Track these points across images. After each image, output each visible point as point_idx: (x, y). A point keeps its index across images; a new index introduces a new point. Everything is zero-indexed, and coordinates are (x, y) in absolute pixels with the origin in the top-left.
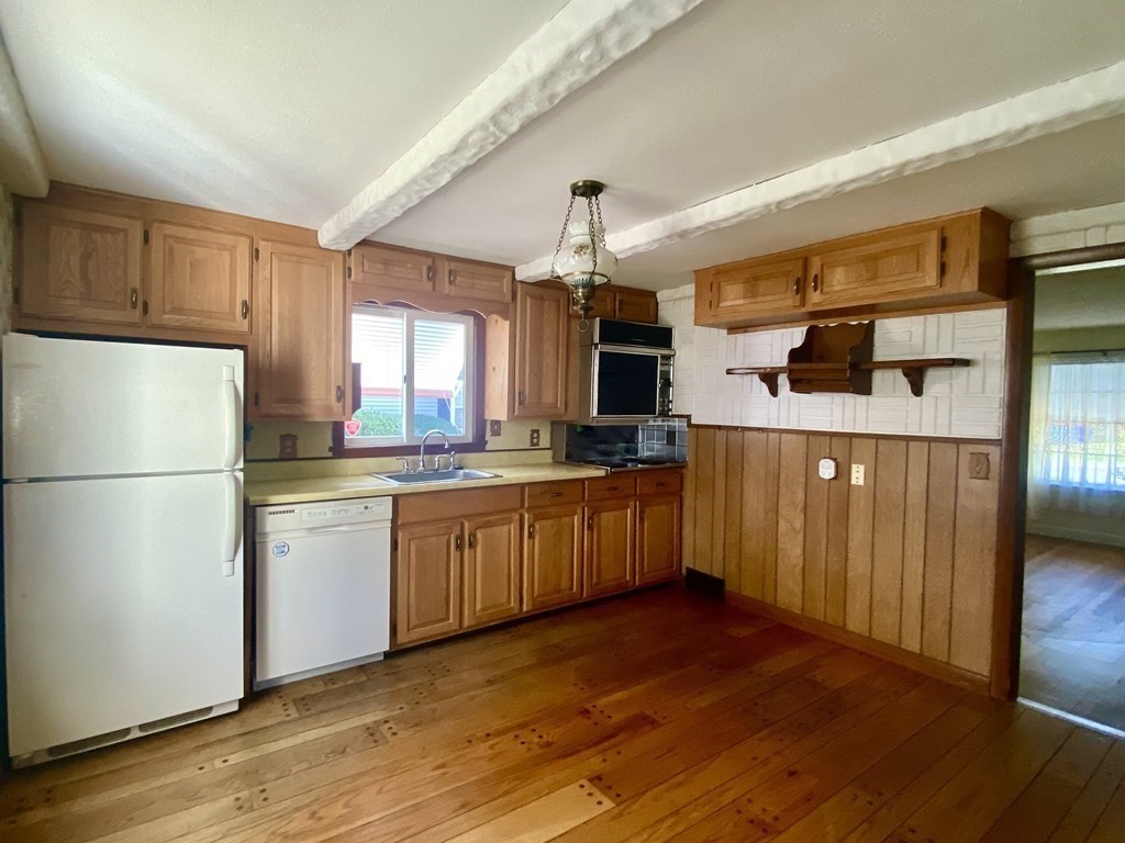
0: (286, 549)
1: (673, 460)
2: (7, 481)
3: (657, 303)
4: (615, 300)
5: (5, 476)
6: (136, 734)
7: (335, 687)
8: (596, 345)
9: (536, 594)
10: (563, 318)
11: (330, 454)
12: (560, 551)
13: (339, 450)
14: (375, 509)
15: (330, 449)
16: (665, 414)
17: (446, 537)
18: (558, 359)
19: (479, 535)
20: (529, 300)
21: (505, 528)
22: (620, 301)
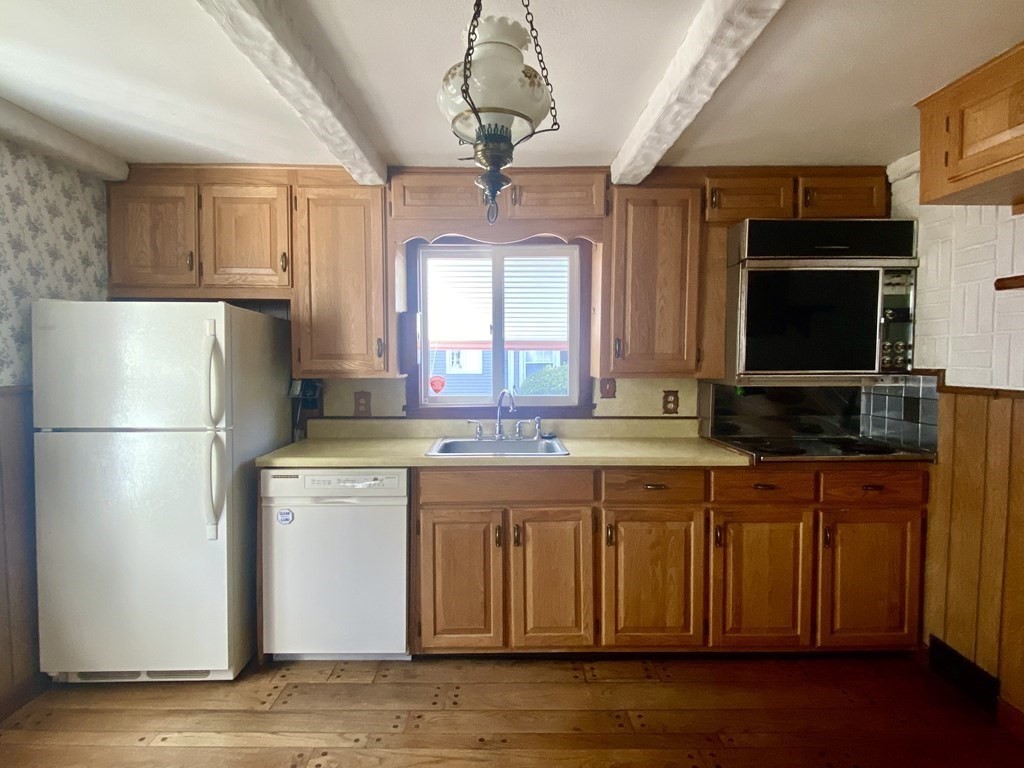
0: (290, 517)
1: (912, 446)
2: (39, 430)
3: (888, 185)
4: (796, 191)
5: (35, 426)
6: (144, 678)
7: (338, 681)
8: (744, 261)
9: (621, 625)
10: (693, 227)
11: (404, 414)
12: (664, 572)
13: (414, 409)
14: (385, 481)
15: (404, 408)
16: (897, 367)
17: (483, 526)
18: (683, 288)
19: (529, 529)
20: (631, 208)
21: (569, 526)
22: (807, 192)
